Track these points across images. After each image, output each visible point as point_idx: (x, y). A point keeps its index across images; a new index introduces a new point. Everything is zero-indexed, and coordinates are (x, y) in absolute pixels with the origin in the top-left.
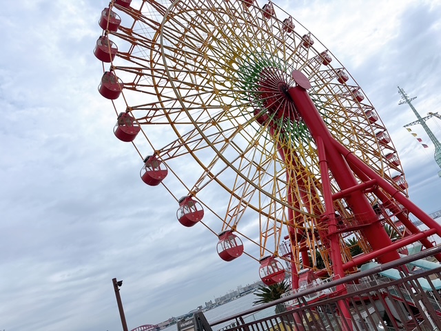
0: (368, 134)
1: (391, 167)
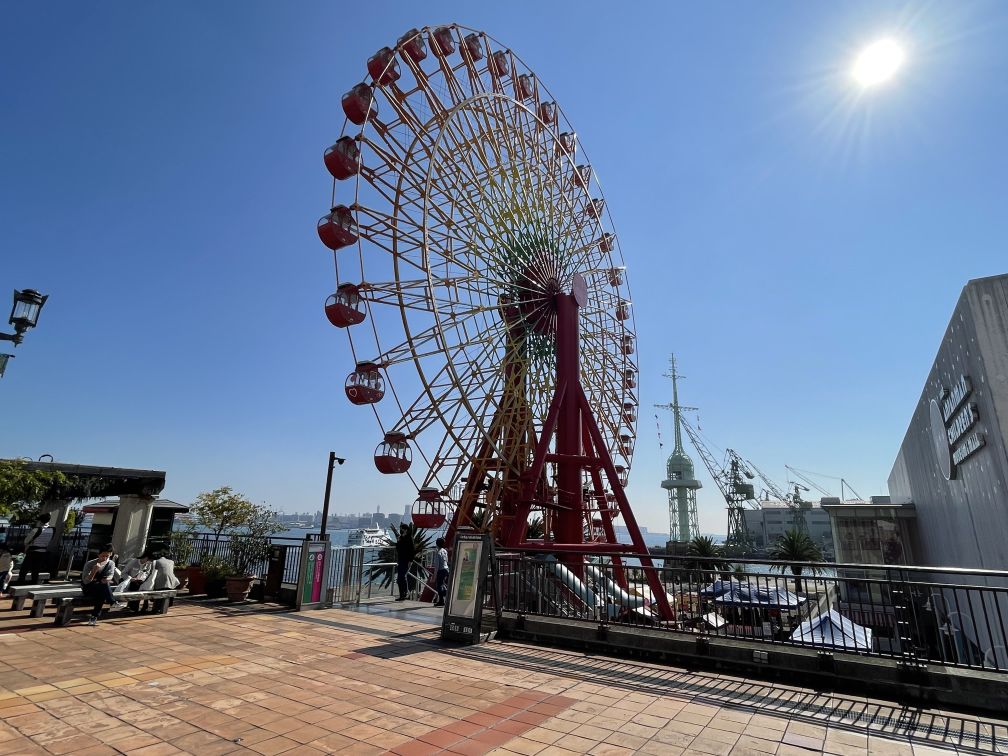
0: (617, 399)
1: (621, 453)
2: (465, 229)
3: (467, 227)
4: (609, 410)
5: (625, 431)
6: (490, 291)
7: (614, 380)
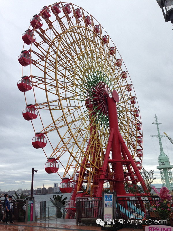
2: (70, 78)
3: (71, 77)
4: (131, 140)
5: (138, 147)
6: (82, 100)
7: (132, 128)
